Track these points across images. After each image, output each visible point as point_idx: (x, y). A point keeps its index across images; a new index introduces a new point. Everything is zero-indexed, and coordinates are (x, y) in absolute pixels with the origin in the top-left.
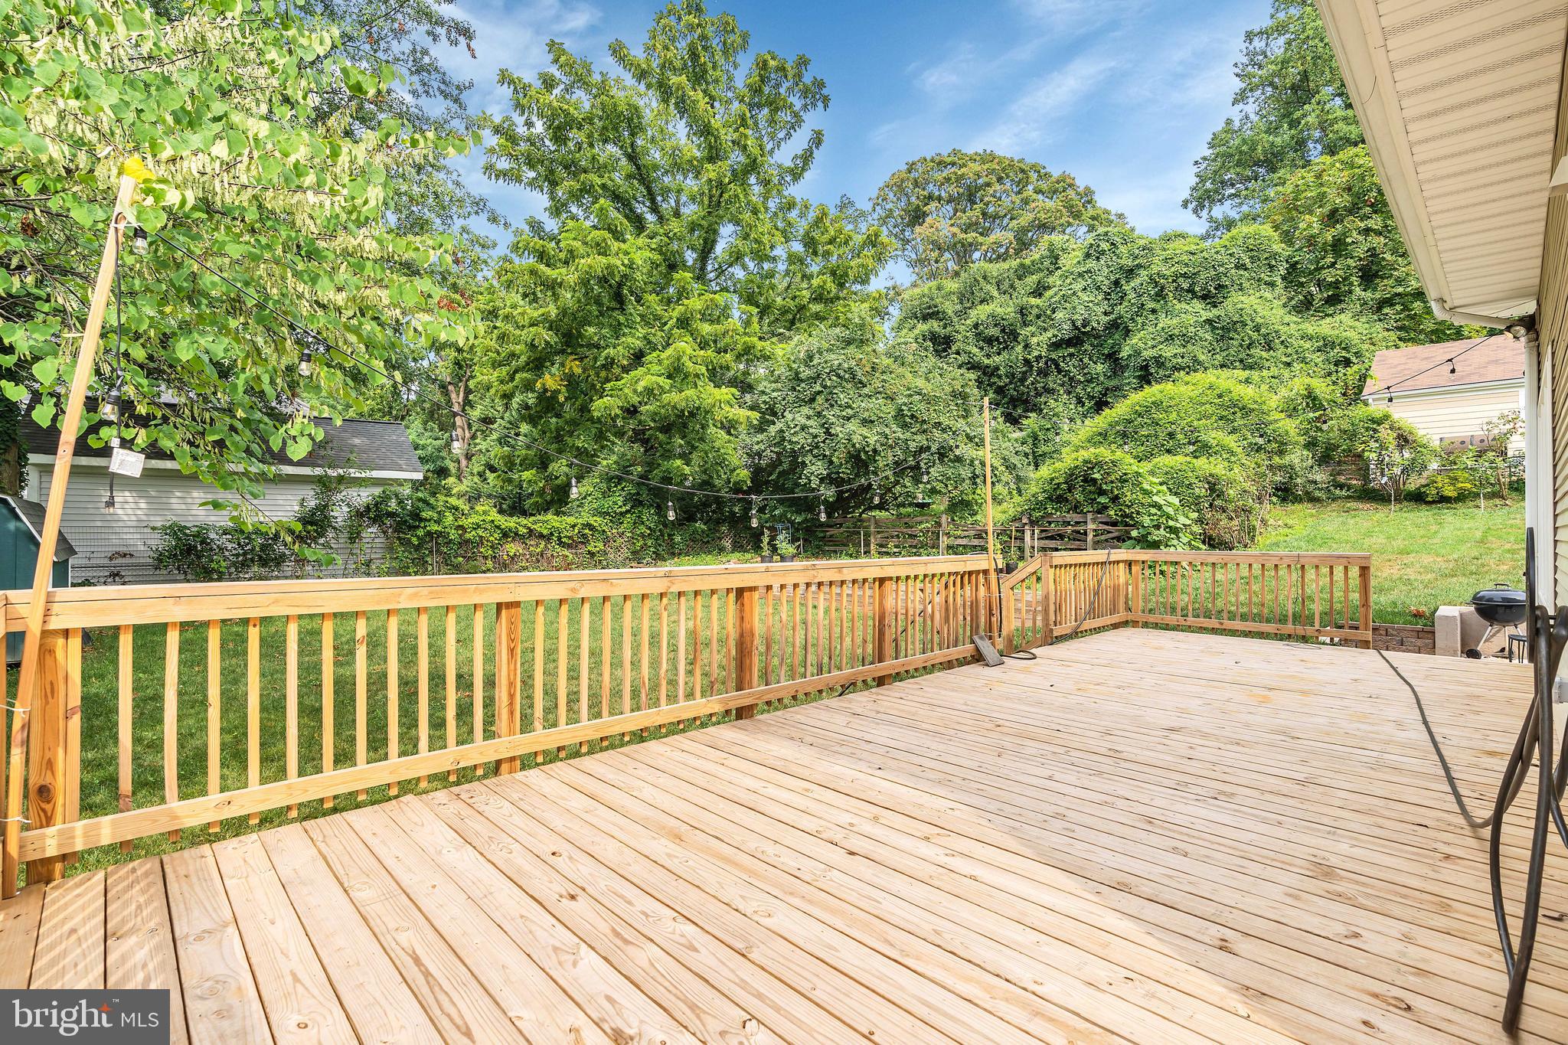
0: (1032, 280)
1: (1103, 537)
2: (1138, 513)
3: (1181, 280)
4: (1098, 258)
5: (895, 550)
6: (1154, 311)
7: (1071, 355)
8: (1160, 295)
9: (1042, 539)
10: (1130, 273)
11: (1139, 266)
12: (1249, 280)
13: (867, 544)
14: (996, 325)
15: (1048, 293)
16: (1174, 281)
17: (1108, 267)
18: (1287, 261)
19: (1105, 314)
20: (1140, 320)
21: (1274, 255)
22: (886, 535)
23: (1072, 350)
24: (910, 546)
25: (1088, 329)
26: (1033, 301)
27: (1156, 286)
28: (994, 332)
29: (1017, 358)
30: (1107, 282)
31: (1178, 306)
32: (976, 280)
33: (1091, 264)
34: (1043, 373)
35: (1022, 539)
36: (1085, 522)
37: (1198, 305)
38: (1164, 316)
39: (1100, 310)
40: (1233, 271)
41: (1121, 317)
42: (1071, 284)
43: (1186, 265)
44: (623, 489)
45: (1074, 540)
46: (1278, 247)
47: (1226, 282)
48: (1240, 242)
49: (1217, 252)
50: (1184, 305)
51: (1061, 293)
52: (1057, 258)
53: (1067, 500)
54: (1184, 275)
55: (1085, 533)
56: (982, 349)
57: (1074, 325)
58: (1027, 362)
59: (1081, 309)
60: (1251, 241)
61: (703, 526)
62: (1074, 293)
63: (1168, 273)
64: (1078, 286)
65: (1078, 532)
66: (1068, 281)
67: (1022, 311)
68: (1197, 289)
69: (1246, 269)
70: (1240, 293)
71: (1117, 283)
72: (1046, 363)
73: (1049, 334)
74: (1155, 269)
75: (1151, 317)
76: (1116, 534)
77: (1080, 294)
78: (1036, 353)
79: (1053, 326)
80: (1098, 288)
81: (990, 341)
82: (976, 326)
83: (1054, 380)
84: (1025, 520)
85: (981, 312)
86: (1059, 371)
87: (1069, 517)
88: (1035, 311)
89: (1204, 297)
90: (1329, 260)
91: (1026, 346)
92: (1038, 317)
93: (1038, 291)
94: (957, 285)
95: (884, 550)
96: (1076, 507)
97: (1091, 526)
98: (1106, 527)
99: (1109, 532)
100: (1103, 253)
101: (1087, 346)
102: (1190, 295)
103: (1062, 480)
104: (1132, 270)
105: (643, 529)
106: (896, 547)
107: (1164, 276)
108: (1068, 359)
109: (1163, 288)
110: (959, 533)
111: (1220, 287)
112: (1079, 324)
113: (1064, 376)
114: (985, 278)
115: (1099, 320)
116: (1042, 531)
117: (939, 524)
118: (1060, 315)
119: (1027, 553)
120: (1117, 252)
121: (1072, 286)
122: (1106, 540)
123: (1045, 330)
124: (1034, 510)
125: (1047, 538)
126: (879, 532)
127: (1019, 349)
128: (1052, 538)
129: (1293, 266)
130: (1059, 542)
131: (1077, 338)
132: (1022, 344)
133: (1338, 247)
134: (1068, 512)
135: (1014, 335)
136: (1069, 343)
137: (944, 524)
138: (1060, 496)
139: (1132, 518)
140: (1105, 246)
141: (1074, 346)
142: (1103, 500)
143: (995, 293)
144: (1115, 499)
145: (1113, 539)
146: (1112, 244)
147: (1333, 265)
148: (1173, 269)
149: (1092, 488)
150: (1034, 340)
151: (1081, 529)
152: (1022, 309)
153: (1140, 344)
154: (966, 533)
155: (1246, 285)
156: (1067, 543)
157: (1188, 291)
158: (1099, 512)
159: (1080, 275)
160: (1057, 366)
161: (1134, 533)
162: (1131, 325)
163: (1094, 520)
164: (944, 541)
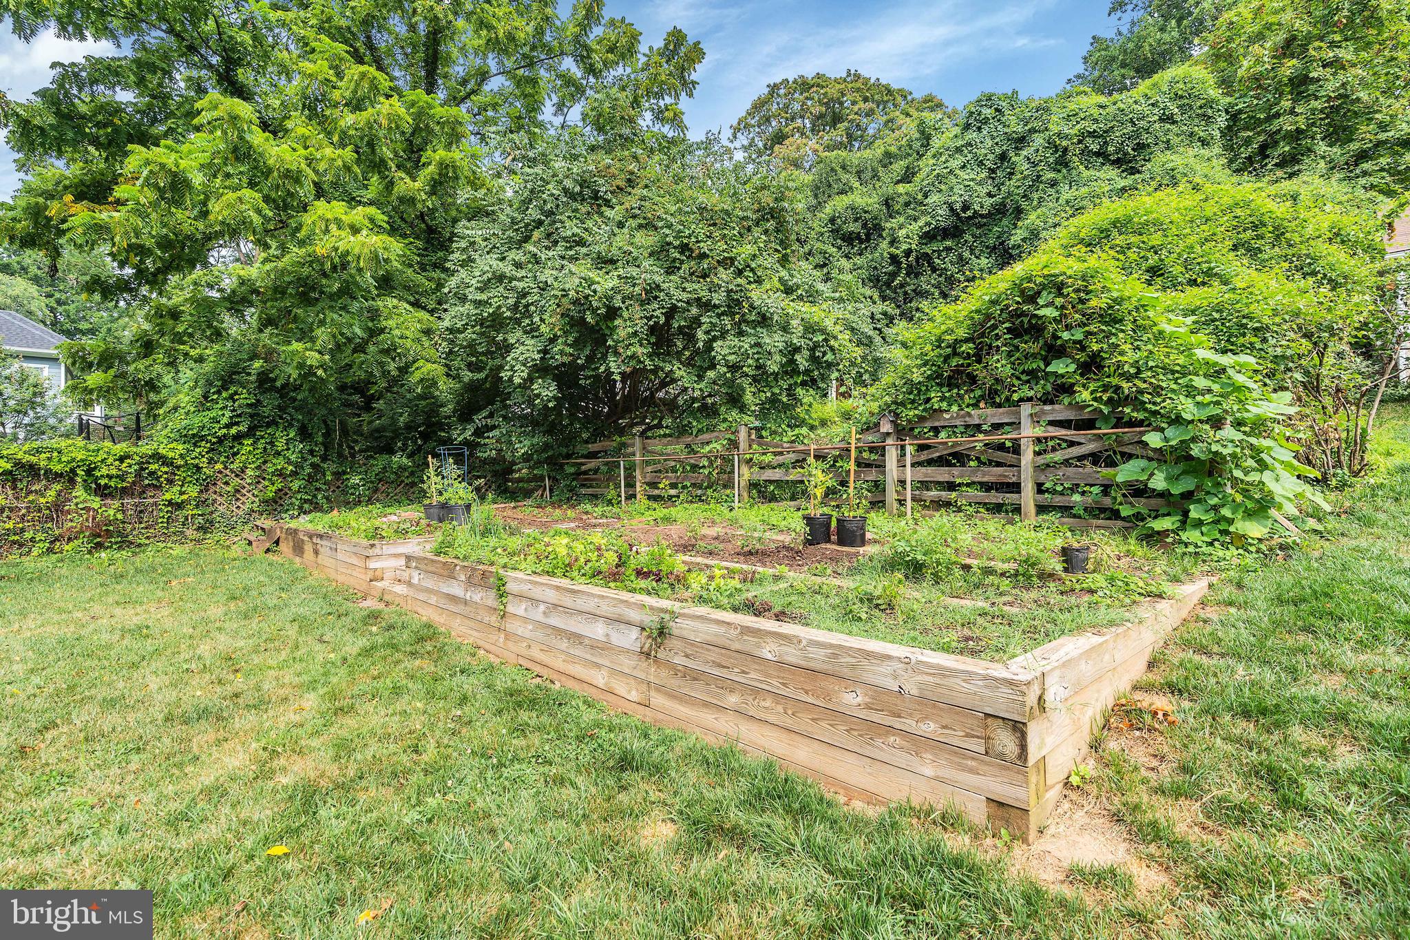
0: (899, 167)
1: (1058, 456)
2: (1157, 390)
3: (1089, 140)
4: (979, 129)
5: (673, 492)
6: (1053, 184)
7: (948, 249)
8: (1062, 162)
9: (920, 464)
10: (1021, 141)
11: (1033, 131)
12: (1178, 135)
13: (630, 485)
14: (856, 220)
15: (917, 179)
16: (1080, 142)
17: (993, 138)
18: (1227, 112)
19: (990, 195)
20: (1035, 196)
21: (1210, 103)
22: (659, 467)
23: (949, 243)
24: (693, 485)
25: (969, 213)
26: (901, 188)
27: (1056, 152)
28: (854, 227)
29: (882, 254)
30: (991, 157)
31: (1086, 173)
32: (832, 170)
33: (972, 135)
34: (913, 272)
35: (881, 466)
36: (1016, 425)
37: (1111, 172)
38: (1067, 187)
39: (983, 191)
40: (1157, 126)
41: (1010, 194)
42: (947, 161)
43: (1096, 121)
44: (231, 397)
45: (990, 463)
46: (1214, 93)
47: (1146, 138)
48: (1165, 88)
49: (1136, 102)
50: (1092, 172)
51: (935, 173)
52: (928, 138)
53: (973, 379)
54: (1092, 134)
55: (1016, 450)
56: (840, 248)
57: (952, 210)
58: (894, 259)
59: (959, 190)
60: (1181, 85)
61: (405, 460)
62: (951, 172)
63: (1072, 132)
64: (955, 163)
65: (1001, 447)
66: (943, 159)
67: (887, 203)
68: (1111, 149)
69: (1174, 122)
70: (1168, 152)
71: (1003, 157)
72: (917, 259)
73: (921, 223)
74: (1054, 129)
75: (1051, 191)
76: (1091, 447)
77: (957, 172)
78: (905, 247)
79: (924, 213)
80: (981, 164)
81: (849, 239)
82: (832, 220)
83: (927, 281)
84: (886, 427)
85: (838, 204)
86: (934, 270)
87: (976, 416)
88: (901, 200)
89: (1117, 163)
90: (1286, 104)
91: (893, 242)
92: (907, 204)
93: (907, 177)
94: (811, 178)
95: (656, 492)
96: (993, 393)
97: (1029, 431)
98: (1062, 432)
99: (1072, 444)
100: (986, 121)
101: (968, 237)
102: (1101, 160)
103: (961, 333)
104: (1024, 138)
105: (280, 463)
106: (674, 486)
107: (1066, 137)
108: (944, 254)
109: (1066, 150)
110: (768, 458)
111: (1140, 147)
112: (958, 206)
113: (940, 276)
114: (843, 167)
115: (983, 202)
116: (921, 448)
117: (734, 444)
118: (934, 199)
119: (891, 495)
120: (1003, 119)
121: (948, 164)
122: (1066, 462)
123: (915, 220)
124: (903, 404)
125: (930, 462)
126: (648, 463)
127: (884, 245)
128: (942, 462)
129: (1234, 117)
130: (956, 471)
131: (956, 227)
132: (888, 239)
133: (1300, 85)
134: (976, 406)
135: (878, 228)
136: (946, 233)
137: (743, 445)
138: (958, 371)
139: (1139, 405)
140: (987, 112)
141: (954, 236)
142: (1060, 367)
143: (857, 184)
144: (1091, 365)
145: (1081, 458)
146: (997, 110)
147: (1292, 112)
148: (1078, 127)
149: (1033, 347)
150: (902, 233)
151: (1006, 437)
152: (887, 201)
153: (1038, 222)
154: (780, 459)
155: (1175, 140)
156: (974, 472)
157: (1098, 154)
158: (1047, 400)
159: (958, 150)
160: (931, 264)
161: (1154, 440)
162: (1024, 204)
163: (1035, 419)
164: (744, 475)
